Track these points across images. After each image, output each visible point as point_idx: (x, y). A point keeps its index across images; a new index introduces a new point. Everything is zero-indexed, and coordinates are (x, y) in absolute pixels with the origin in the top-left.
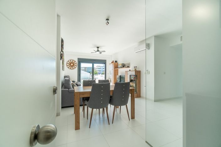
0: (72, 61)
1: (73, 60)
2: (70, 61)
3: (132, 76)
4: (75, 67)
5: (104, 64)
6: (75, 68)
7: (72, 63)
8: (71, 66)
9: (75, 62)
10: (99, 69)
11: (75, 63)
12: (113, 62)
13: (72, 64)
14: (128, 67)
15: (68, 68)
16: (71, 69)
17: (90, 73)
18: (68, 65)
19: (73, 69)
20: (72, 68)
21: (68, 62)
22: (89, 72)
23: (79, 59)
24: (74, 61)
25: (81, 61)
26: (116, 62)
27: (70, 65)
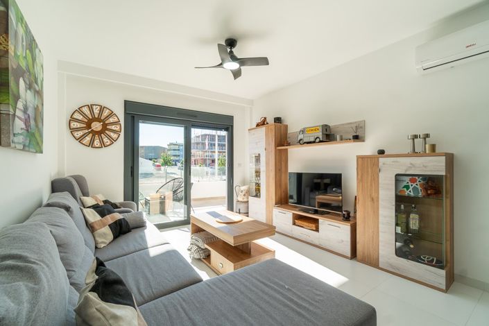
0: (96, 111)
1: (102, 109)
2: (86, 110)
3: (407, 179)
4: (114, 136)
5: (227, 129)
6: (113, 141)
7: (99, 120)
8: (94, 133)
9: (112, 114)
10: (174, 150)
11: (111, 120)
12: (263, 123)
13: (97, 126)
14: (356, 138)
15: (80, 140)
16: (91, 144)
17: (152, 162)
18: (77, 129)
19: (103, 145)
20: (97, 143)
21: (77, 116)
22: (151, 159)
23: (128, 105)
24: (106, 113)
25: (137, 113)
26: (278, 120)
27: (89, 126)
